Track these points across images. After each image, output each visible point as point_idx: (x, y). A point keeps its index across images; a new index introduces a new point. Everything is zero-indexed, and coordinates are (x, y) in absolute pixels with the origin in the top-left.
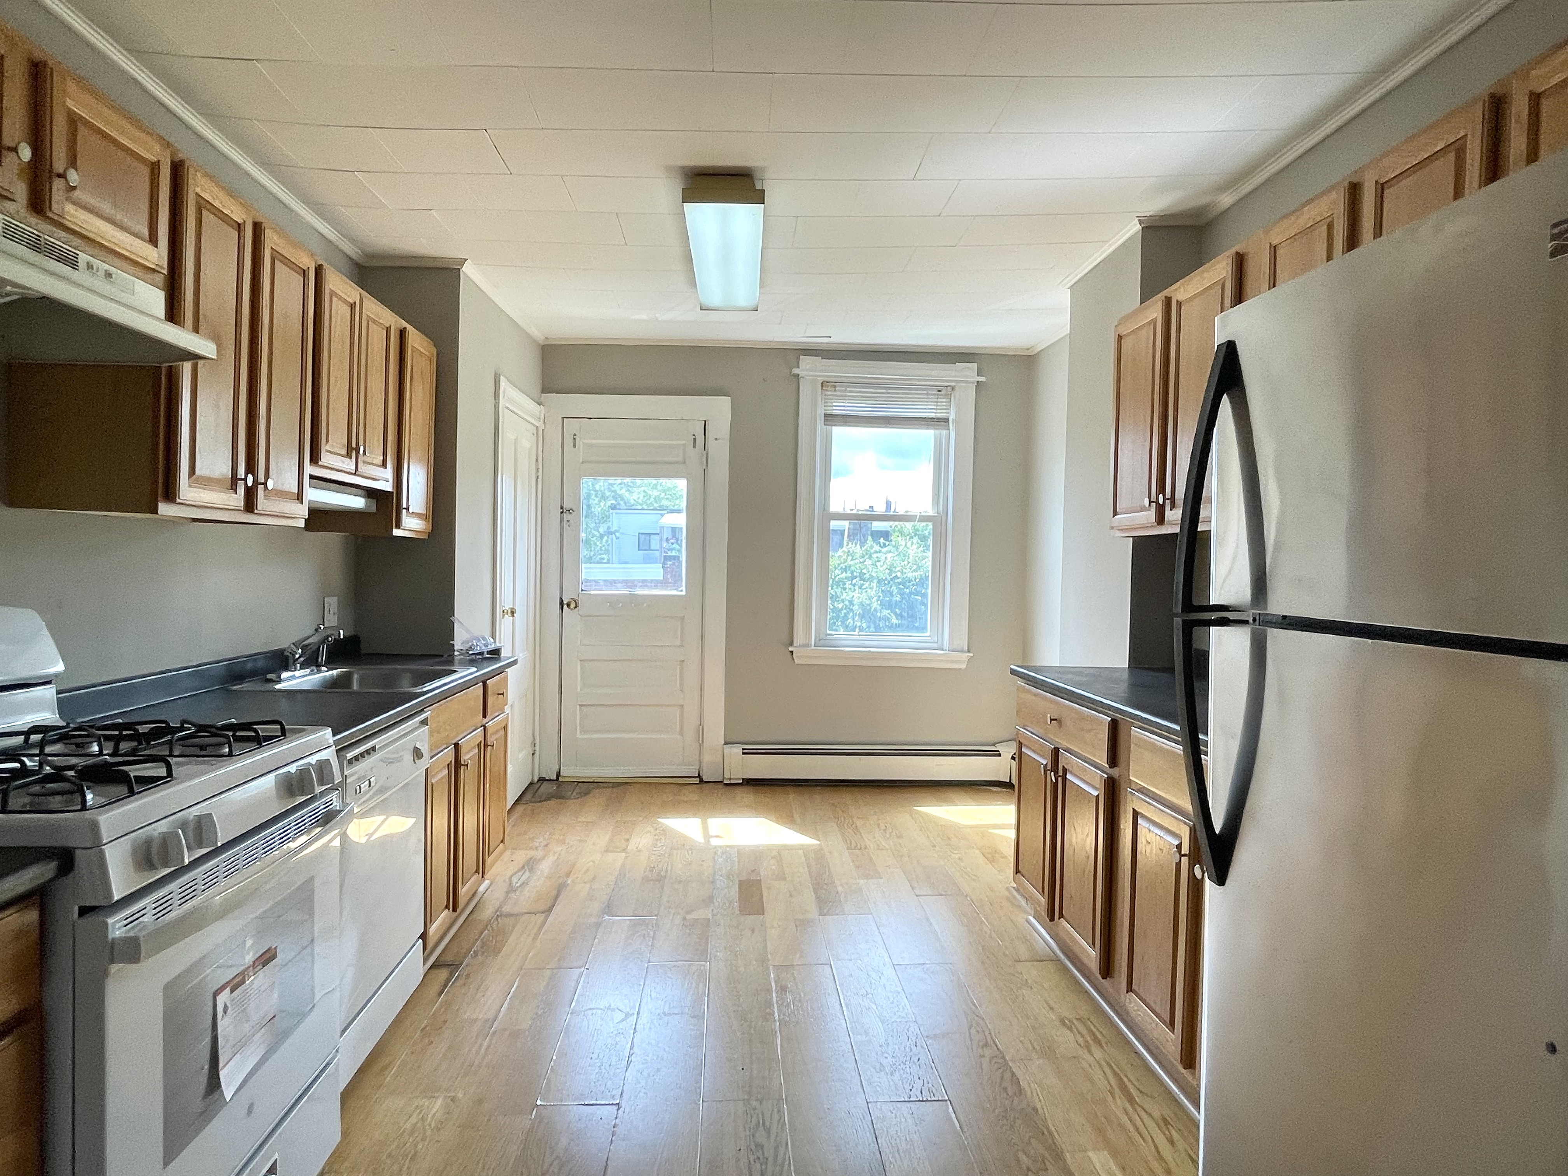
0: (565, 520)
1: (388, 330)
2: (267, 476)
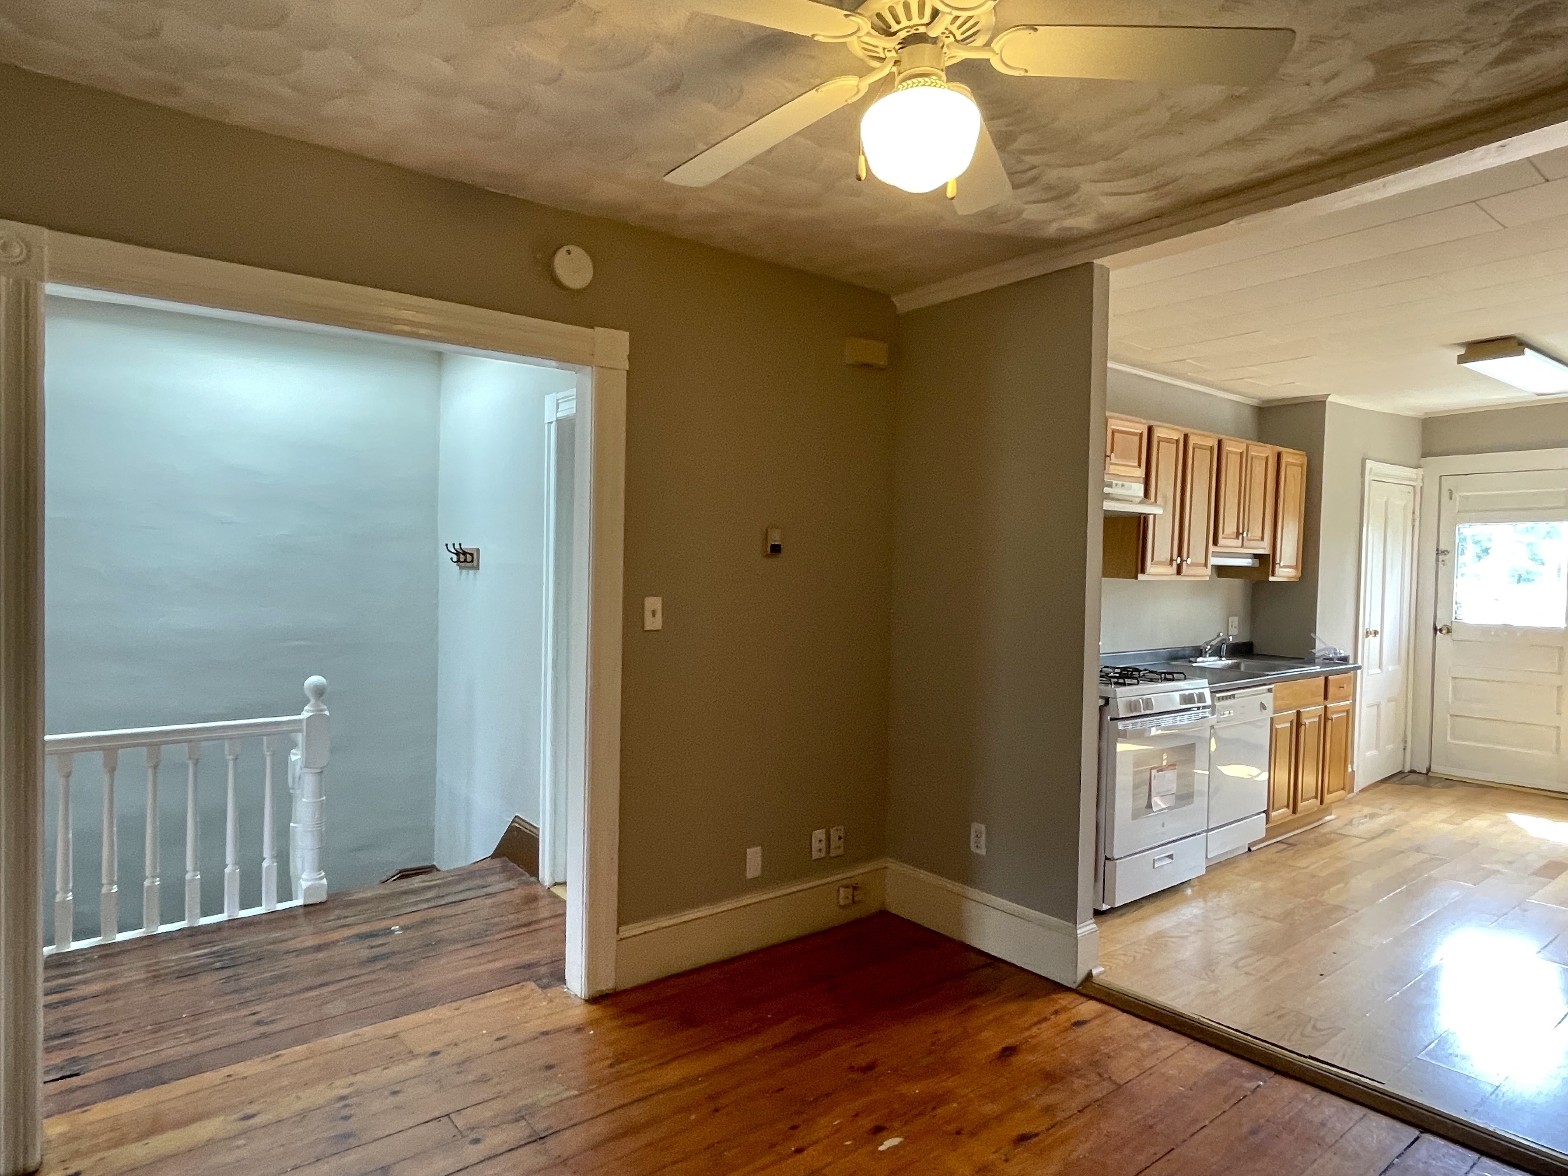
0: (1440, 560)
1: (1267, 458)
2: (1188, 557)
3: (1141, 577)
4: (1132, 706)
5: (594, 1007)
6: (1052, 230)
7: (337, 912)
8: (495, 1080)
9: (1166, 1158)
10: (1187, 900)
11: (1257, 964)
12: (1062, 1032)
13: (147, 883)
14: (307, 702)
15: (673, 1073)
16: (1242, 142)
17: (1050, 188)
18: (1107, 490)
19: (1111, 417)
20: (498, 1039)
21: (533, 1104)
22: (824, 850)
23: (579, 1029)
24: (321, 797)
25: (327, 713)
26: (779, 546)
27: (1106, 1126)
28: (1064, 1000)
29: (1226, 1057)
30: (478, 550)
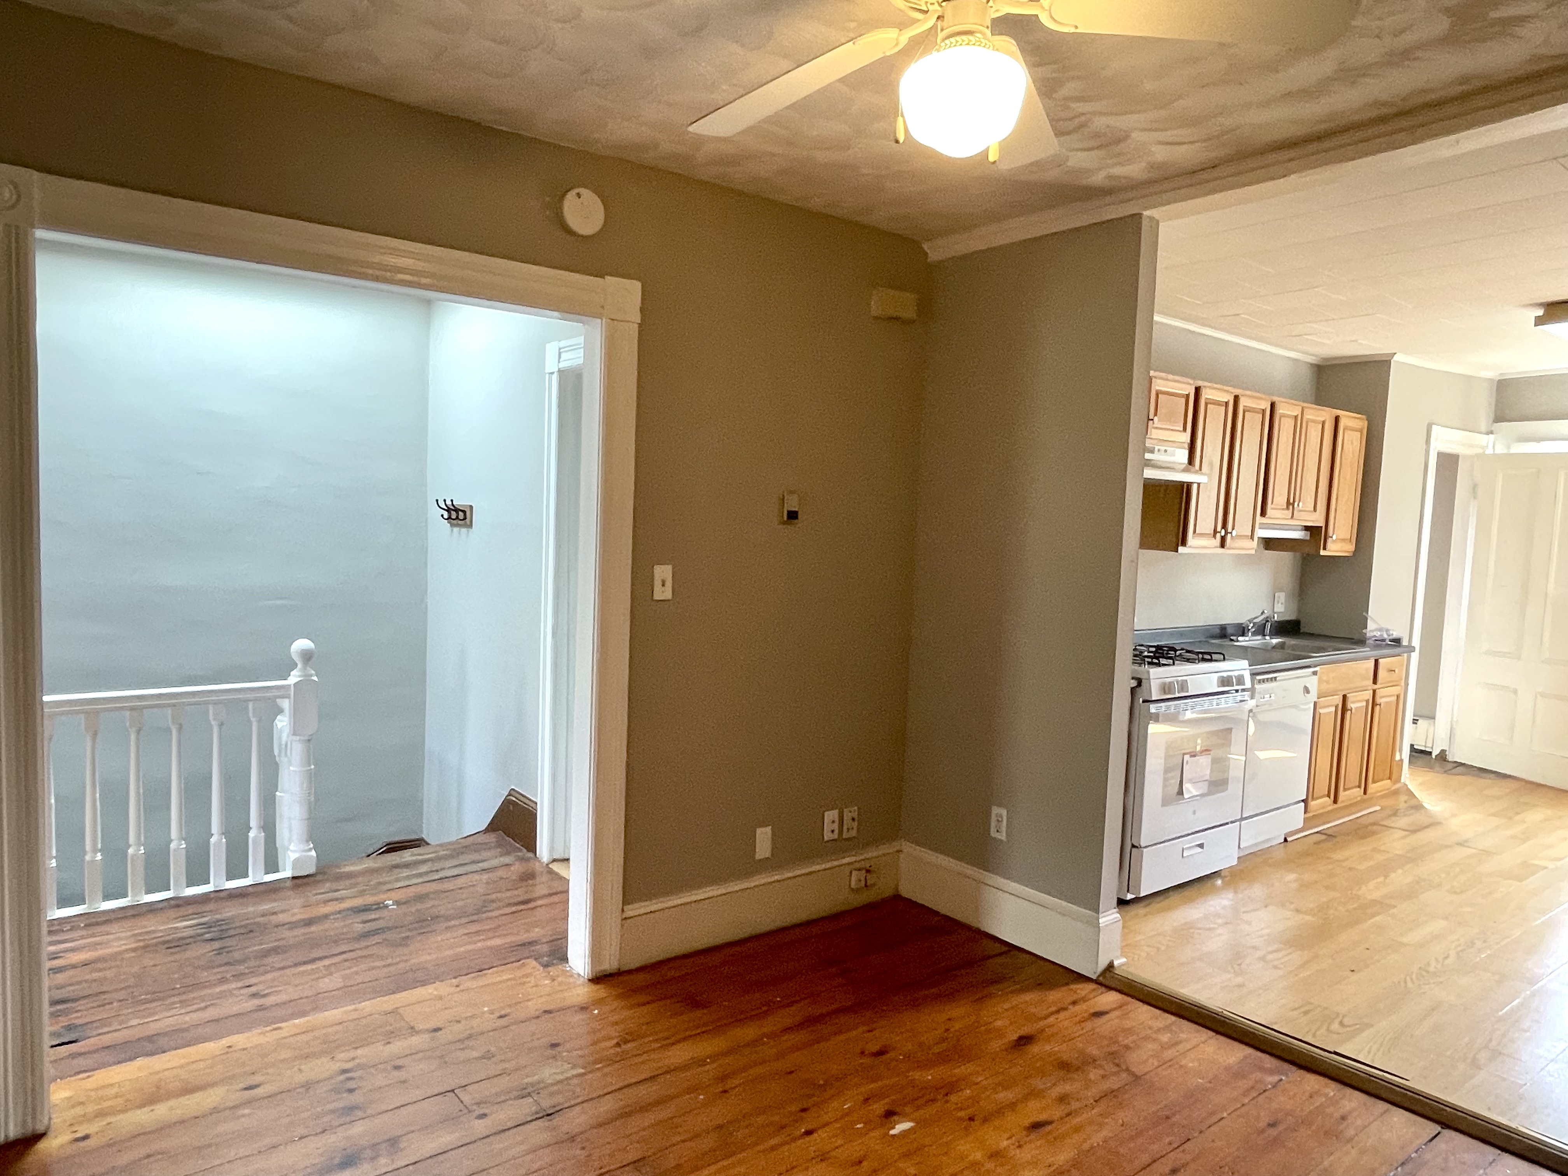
1: (1323, 423)
2: (1233, 529)
3: (1181, 549)
4: (1166, 688)
5: (598, 987)
6: (1098, 179)
7: (328, 885)
8: (499, 1057)
9: (1181, 1148)
10: (1215, 890)
11: (1286, 959)
12: (1080, 1022)
13: (131, 851)
14: (295, 665)
15: (680, 1054)
16: (1305, 94)
17: (1096, 135)
18: (1148, 456)
19: (1155, 377)
20: (501, 1017)
21: (539, 1082)
22: (836, 832)
23: (583, 1008)
24: (310, 766)
25: (315, 678)
26: (796, 513)
27: (1123, 1116)
28: (1084, 989)
29: (1249, 1051)
30: (471, 507)
